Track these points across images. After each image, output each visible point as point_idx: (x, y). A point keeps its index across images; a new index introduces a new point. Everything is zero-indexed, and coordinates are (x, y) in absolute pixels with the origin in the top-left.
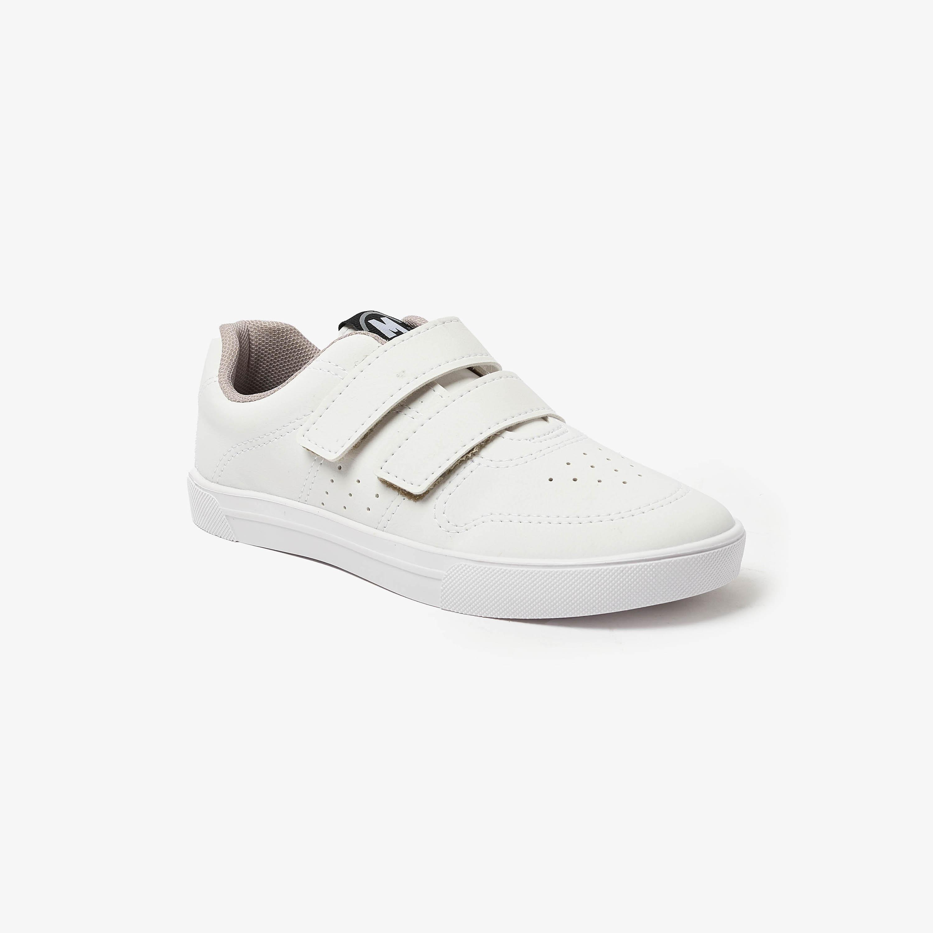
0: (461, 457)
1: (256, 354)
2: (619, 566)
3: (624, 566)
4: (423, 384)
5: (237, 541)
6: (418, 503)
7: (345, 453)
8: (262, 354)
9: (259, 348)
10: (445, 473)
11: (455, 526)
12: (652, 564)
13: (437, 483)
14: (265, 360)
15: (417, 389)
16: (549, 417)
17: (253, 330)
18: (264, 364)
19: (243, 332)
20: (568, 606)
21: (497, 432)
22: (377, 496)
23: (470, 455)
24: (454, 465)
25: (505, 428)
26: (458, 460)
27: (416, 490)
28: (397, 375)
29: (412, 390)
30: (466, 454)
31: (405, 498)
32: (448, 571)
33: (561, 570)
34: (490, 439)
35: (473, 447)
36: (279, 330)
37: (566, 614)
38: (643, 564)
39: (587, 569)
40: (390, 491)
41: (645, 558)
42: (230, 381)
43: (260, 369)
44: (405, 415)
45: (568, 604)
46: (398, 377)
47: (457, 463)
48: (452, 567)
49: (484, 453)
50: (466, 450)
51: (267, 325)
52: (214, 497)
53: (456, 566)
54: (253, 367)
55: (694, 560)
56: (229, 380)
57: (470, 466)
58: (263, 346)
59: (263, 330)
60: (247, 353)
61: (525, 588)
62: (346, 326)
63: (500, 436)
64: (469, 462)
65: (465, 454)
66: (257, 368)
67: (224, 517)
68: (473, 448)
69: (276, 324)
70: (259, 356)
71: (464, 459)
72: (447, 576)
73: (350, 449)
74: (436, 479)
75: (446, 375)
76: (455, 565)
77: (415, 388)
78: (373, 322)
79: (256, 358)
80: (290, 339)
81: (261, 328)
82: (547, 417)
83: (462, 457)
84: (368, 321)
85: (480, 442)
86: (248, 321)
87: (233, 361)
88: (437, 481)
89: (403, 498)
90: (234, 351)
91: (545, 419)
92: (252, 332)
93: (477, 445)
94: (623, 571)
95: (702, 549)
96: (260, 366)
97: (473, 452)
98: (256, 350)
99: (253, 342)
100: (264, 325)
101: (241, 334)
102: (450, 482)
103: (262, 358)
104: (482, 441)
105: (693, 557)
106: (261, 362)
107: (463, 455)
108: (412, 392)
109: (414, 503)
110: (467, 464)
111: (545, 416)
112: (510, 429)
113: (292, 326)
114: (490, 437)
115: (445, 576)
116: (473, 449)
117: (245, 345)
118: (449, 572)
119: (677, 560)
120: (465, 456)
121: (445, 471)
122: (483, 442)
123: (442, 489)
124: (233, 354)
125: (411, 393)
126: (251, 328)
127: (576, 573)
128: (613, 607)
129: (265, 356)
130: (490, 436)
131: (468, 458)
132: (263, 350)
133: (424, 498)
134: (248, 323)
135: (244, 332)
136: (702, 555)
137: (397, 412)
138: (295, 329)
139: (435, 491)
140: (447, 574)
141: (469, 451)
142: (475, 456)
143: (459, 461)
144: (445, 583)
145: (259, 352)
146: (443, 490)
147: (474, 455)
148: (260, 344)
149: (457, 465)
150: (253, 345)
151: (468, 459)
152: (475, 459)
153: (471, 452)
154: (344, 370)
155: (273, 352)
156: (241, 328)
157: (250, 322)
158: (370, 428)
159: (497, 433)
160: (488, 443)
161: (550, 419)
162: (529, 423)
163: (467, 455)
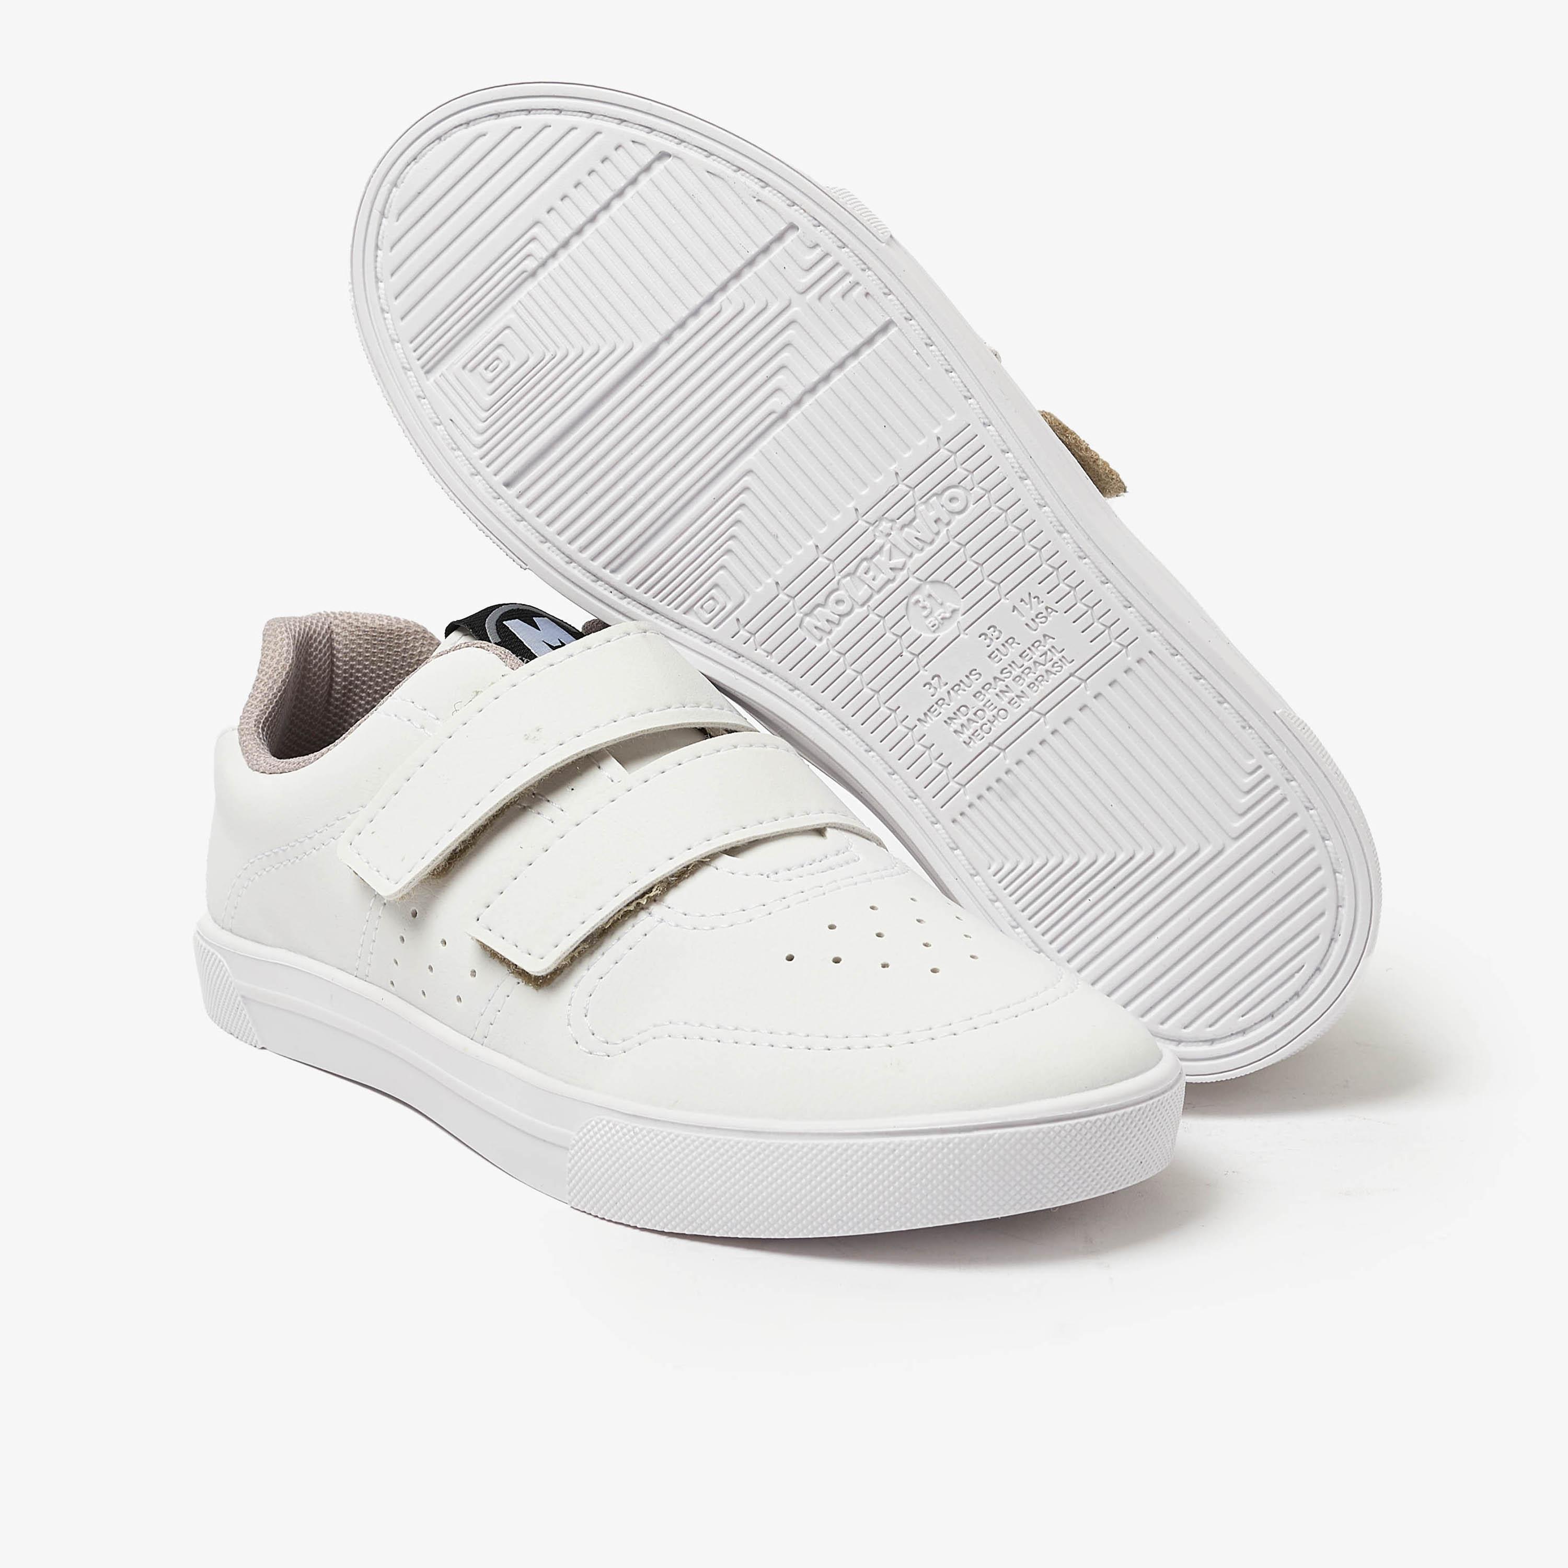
0: (626, 904)
1: (345, 679)
2: (887, 1140)
3: (897, 1139)
4: (572, 757)
5: (263, 1048)
6: (540, 991)
7: (412, 885)
8: (357, 678)
9: (352, 667)
10: (592, 934)
11: (603, 1042)
12: (954, 1138)
13: (576, 955)
14: (363, 691)
15: (559, 766)
16: (828, 829)
17: (340, 631)
18: (361, 698)
19: (316, 635)
20: (789, 1214)
21: (704, 856)
22: (473, 973)
23: (644, 901)
24: (611, 921)
25: (724, 848)
26: (619, 911)
27: (537, 968)
28: (526, 735)
29: (548, 767)
30: (637, 899)
31: (520, 980)
32: (579, 1132)
33: (778, 1141)
34: (687, 870)
35: (651, 886)
36: (391, 632)
37: (786, 1232)
38: (935, 1137)
39: (826, 1142)
40: (496, 964)
41: (939, 1127)
42: (260, 730)
43: (353, 709)
44: (539, 813)
45: (789, 1211)
46: (527, 739)
47: (616, 916)
48: (587, 1124)
49: (674, 897)
50: (636, 891)
51: (369, 622)
52: (222, 959)
53: (593, 1123)
54: (338, 703)
55: (1041, 1135)
56: (258, 727)
57: (643, 921)
58: (359, 663)
59: (359, 631)
60: (324, 678)
61: (712, 1174)
62: (459, 631)
63: (708, 865)
64: (643, 915)
65: (633, 898)
66: (348, 705)
67: (239, 998)
68: (653, 888)
69: (386, 621)
70: (351, 683)
71: (631, 908)
72: (577, 1142)
73: (422, 877)
74: (575, 947)
75: (625, 741)
76: (591, 1121)
77: (553, 763)
78: (515, 626)
79: (345, 687)
80: (413, 651)
81: (357, 627)
82: (825, 829)
83: (628, 905)
84: (504, 622)
85: (668, 875)
86: (334, 613)
87: (275, 691)
88: (577, 951)
89: (516, 980)
90: (280, 671)
91: (820, 832)
92: (338, 634)
93: (661, 882)
94: (895, 1150)
95: (1068, 1113)
96: (355, 702)
97: (651, 894)
98: (345, 671)
99: (340, 655)
100: (362, 621)
101: (311, 637)
102: (603, 954)
103: (357, 686)
104: (671, 873)
105: (1040, 1131)
106: (356, 695)
107: (630, 900)
108: (548, 772)
109: (535, 991)
110: (638, 918)
111: (823, 826)
112: (733, 851)
113: (418, 626)
114: (688, 866)
115: (574, 1142)
116: (650, 890)
117: (320, 660)
118: (581, 1134)
119: (1005, 1134)
120: (634, 904)
121: (591, 931)
122: (672, 876)
123: (587, 968)
124: (275, 677)
125: (545, 774)
126: (337, 626)
127: (805, 1150)
128: (876, 1221)
129: (364, 683)
130: (688, 864)
131: (641, 906)
132: (358, 671)
133: (553, 984)
134: (333, 616)
135: (319, 634)
136: (1059, 1126)
137: (524, 807)
138: (425, 631)
139: (572, 970)
140: (577, 1138)
141: (642, 892)
142: (655, 904)
143: (622, 913)
144: (573, 1156)
145: (351, 675)
146: (589, 969)
147: (654, 900)
148: (352, 659)
149: (618, 919)
150: (340, 661)
151: (640, 908)
152: (655, 908)
153: (647, 895)
154: (438, 719)
155: (378, 676)
156: (314, 627)
157: (338, 615)
158: (462, 839)
159: (705, 858)
160: (685, 878)
161: (829, 832)
162: (780, 839)
163: (640, 901)
